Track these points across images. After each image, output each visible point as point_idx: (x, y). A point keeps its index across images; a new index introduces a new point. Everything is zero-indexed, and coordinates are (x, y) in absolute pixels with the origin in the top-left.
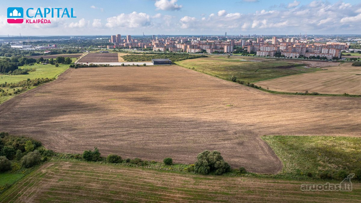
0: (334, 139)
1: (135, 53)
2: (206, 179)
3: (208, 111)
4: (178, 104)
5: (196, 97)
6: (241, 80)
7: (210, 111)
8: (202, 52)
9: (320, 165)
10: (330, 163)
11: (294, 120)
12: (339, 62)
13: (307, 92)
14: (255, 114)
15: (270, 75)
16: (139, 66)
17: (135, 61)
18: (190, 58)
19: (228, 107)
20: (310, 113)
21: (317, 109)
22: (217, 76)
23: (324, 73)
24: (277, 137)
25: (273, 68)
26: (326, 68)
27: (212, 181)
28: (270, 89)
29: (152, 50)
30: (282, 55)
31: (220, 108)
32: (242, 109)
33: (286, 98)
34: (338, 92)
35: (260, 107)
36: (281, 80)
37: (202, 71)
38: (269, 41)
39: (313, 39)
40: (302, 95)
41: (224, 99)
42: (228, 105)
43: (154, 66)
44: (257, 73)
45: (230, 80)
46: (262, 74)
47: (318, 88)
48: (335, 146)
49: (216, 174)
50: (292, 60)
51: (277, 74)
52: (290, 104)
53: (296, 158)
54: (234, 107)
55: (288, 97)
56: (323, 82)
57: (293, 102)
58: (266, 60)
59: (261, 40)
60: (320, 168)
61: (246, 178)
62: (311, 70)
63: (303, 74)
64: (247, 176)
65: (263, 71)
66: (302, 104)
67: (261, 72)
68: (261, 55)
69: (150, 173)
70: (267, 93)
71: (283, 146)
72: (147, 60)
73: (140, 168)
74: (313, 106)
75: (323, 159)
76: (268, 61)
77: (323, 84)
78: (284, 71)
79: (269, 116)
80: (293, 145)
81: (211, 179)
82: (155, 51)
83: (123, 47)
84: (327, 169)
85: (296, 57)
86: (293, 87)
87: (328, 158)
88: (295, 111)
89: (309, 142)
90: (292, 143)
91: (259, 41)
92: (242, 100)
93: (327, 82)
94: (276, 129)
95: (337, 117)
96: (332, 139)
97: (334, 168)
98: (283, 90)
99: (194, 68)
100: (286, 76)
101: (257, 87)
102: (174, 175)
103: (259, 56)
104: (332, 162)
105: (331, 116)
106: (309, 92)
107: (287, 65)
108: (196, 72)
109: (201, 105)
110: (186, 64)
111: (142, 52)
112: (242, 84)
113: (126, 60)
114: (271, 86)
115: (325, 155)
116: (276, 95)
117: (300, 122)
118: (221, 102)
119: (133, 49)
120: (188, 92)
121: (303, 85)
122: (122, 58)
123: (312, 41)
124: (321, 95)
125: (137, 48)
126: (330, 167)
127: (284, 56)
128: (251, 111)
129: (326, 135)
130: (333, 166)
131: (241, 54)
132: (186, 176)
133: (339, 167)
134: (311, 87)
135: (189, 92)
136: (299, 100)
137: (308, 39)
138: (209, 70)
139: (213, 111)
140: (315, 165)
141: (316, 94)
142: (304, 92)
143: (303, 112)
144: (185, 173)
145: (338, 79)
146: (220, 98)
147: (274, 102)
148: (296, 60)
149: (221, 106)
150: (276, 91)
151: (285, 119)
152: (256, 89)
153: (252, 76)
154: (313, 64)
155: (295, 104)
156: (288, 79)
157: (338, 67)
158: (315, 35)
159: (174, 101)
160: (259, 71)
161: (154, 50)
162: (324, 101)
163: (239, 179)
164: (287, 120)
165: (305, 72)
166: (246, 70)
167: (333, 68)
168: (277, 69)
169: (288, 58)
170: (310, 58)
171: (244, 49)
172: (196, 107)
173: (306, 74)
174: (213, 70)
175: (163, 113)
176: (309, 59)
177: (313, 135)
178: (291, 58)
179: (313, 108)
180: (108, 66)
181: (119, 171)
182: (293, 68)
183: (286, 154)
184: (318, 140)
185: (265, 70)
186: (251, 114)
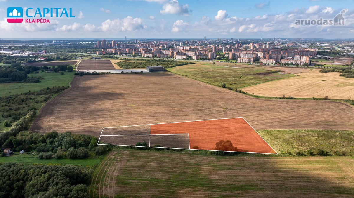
0: (305, 131)
1: (125, 59)
2: (224, 158)
3: (210, 113)
4: (185, 107)
5: (197, 102)
6: (230, 86)
7: (212, 113)
8: (188, 59)
9: (296, 148)
10: (302, 146)
11: (276, 118)
12: (309, 68)
13: (284, 96)
14: (246, 115)
15: (253, 81)
16: (137, 73)
17: (131, 68)
18: (179, 65)
19: (225, 110)
20: (288, 113)
21: (292, 111)
22: (209, 83)
23: (297, 79)
24: (265, 131)
25: (254, 74)
26: (298, 74)
27: (228, 159)
28: (254, 94)
29: (140, 56)
30: (260, 61)
31: (218, 110)
32: (236, 111)
33: (268, 102)
34: (308, 96)
35: (250, 109)
36: (262, 86)
37: (194, 78)
38: (246, 47)
39: (286, 43)
40: (281, 99)
41: (219, 103)
42: (224, 108)
43: (150, 73)
44: (242, 79)
45: (221, 87)
46: (245, 80)
47: (292, 93)
48: (305, 136)
49: (229, 155)
50: (269, 66)
51: (258, 81)
52: (272, 106)
53: (280, 144)
54: (230, 110)
55: (269, 101)
56: (296, 87)
57: (274, 105)
58: (247, 66)
59: (239, 45)
60: (295, 150)
61: (249, 157)
62: (286, 76)
63: (280, 80)
64: (250, 156)
65: (246, 77)
66: (281, 106)
67: (244, 79)
68: (242, 61)
69: (186, 156)
70: (253, 97)
71: (271, 137)
72: (142, 67)
73: (178, 153)
74: (289, 107)
75: (297, 144)
76: (249, 67)
77: (297, 89)
78: (264, 77)
79: (258, 116)
80: (277, 136)
81: (227, 158)
82: (144, 57)
83: (112, 53)
84: (300, 150)
85: (272, 63)
86: (273, 92)
87: (301, 144)
88: (276, 112)
89: (288, 134)
90: (276, 135)
91: (237, 46)
92: (234, 103)
93: (299, 87)
94: (264, 125)
95: (307, 116)
96: (303, 132)
97: (304, 149)
98: (265, 95)
99: (187, 75)
100: (265, 82)
101: (244, 93)
102: (202, 157)
103: (240, 63)
104: (303, 146)
105: (302, 116)
106: (286, 96)
107: (265, 71)
108: (189, 79)
109: (203, 108)
110: (178, 71)
111: (132, 58)
112: (231, 90)
113: (121, 67)
114: (256, 91)
115: (299, 142)
116: (260, 99)
117: (281, 120)
118: (218, 105)
119: (122, 55)
120: (189, 98)
121: (280, 90)
122: (117, 66)
123: (285, 46)
124: (295, 98)
125: (126, 54)
126: (302, 149)
127: (262, 63)
128: (243, 113)
129: (299, 129)
130: (304, 148)
131: (224, 61)
132: (210, 157)
133: (307, 148)
134: (287, 92)
135: (191, 98)
136: (279, 103)
137: (282, 44)
138: (200, 77)
139: (214, 113)
140: (292, 148)
141: (291, 98)
142: (282, 96)
143: (282, 113)
144: (209, 155)
145: (308, 84)
146: (217, 103)
147: (260, 105)
148: (273, 66)
149: (219, 109)
150: (259, 95)
151: (269, 118)
152: (244, 94)
153: (238, 82)
154: (287, 70)
155: (275, 106)
156: (268, 85)
157: (308, 74)
158: (288, 39)
159: (181, 105)
160: (243, 78)
161: (142, 56)
162: (297, 104)
163: (245, 158)
164: (271, 119)
165: (281, 79)
166: (231, 77)
167: (304, 74)
168: (258, 76)
169: (266, 64)
170: (284, 64)
171: (226, 55)
172: (200, 110)
173: (282, 81)
174: (203, 77)
175: (177, 115)
176: (284, 66)
177: (290, 129)
178: (269, 64)
179: (290, 110)
180: (109, 73)
181: (164, 155)
182: (270, 75)
183: (273, 142)
184: (294, 132)
185: (247, 77)
186: (244, 115)
